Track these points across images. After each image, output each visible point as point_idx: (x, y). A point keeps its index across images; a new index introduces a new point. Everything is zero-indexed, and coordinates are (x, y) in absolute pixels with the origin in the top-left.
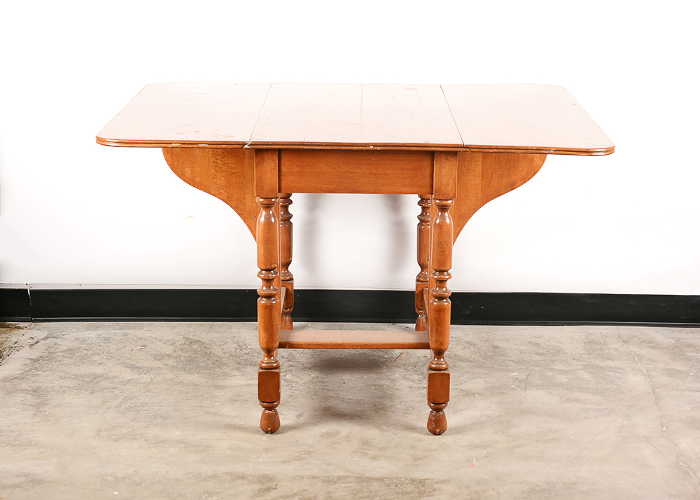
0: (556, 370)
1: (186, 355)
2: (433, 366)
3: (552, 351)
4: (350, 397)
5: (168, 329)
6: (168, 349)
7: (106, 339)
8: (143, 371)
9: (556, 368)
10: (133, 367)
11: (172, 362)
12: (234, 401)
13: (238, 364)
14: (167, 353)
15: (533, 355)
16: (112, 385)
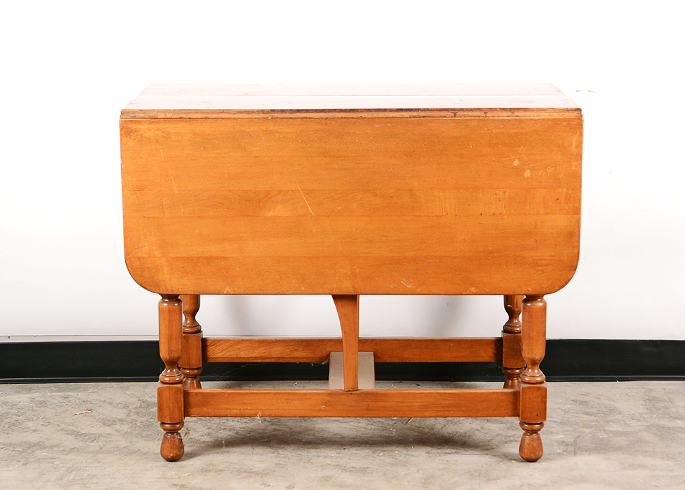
0: (612, 431)
1: (143, 419)
3: (604, 410)
4: (354, 465)
5: (118, 390)
6: (119, 414)
7: (41, 402)
8: (89, 439)
9: (611, 429)
10: (77, 435)
11: (125, 428)
12: (206, 471)
13: (209, 428)
14: (119, 417)
15: (581, 415)
16: (51, 455)
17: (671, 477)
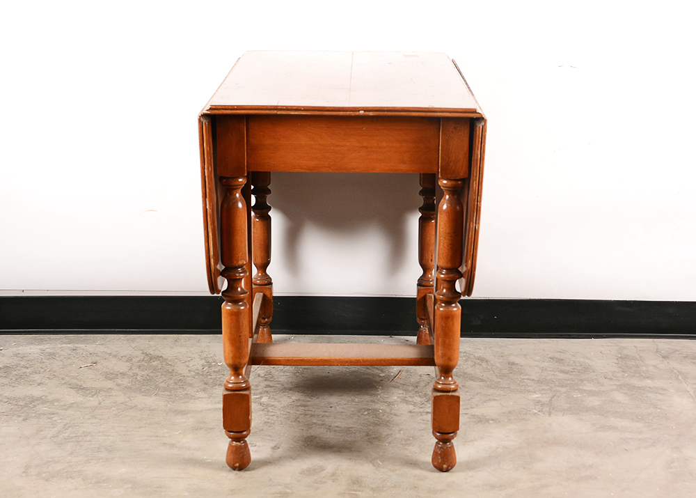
0: (586, 390)
1: (143, 373)
2: (439, 387)
3: (579, 368)
4: (338, 424)
5: (125, 342)
6: (122, 367)
7: (50, 354)
8: (90, 393)
9: (584, 388)
10: (79, 388)
11: (125, 382)
12: (197, 430)
13: (205, 384)
14: (121, 371)
15: (557, 373)
16: (51, 410)
17: (640, 440)
